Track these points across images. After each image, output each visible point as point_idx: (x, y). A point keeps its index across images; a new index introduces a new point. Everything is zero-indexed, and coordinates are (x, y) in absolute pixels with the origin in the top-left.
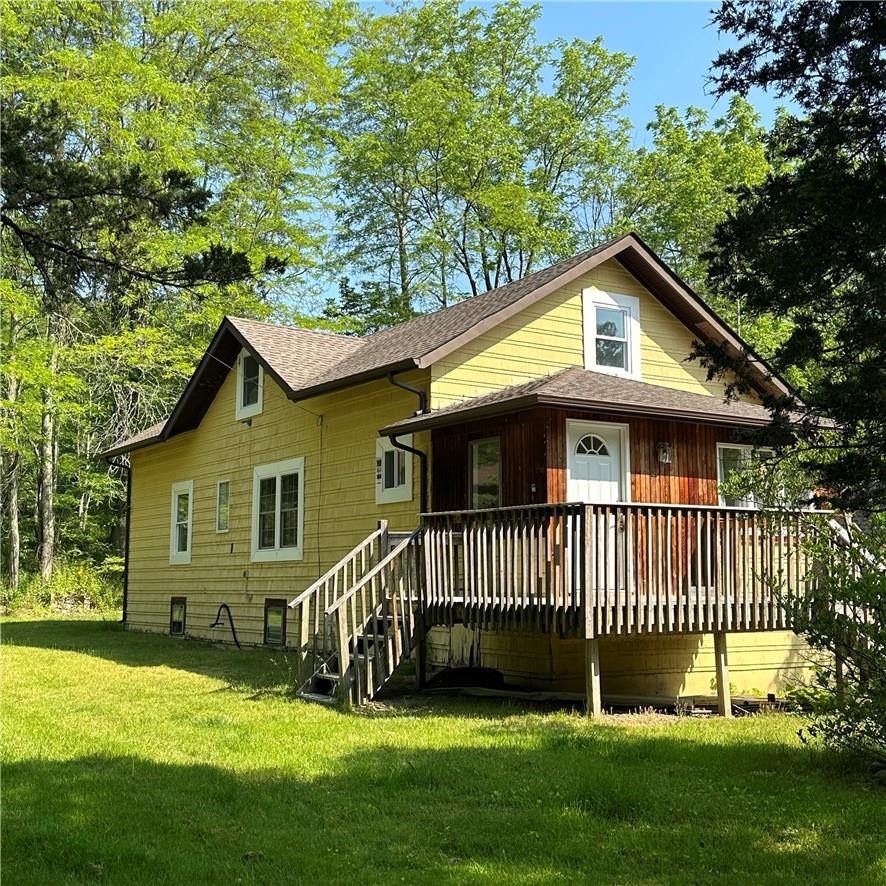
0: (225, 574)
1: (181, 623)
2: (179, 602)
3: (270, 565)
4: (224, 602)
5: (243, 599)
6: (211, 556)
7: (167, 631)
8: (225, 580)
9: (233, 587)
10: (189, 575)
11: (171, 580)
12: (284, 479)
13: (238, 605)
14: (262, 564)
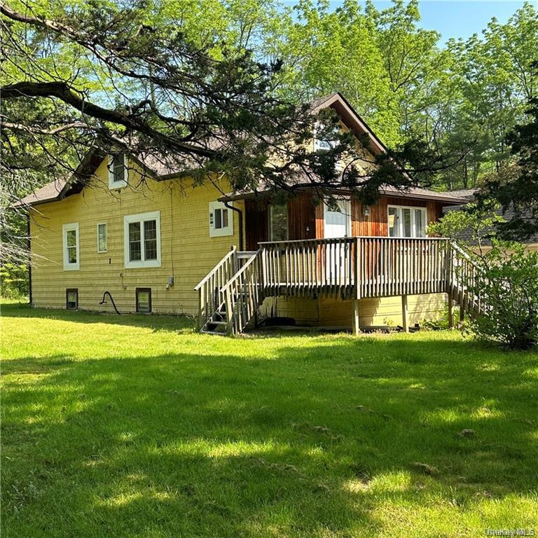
0: (105, 275)
1: (74, 303)
2: (72, 291)
3: (139, 270)
4: (106, 290)
5: (120, 289)
6: (95, 265)
7: (65, 307)
8: (106, 279)
9: (112, 282)
10: (78, 276)
11: (66, 279)
12: (146, 223)
13: (116, 292)
14: (132, 269)
